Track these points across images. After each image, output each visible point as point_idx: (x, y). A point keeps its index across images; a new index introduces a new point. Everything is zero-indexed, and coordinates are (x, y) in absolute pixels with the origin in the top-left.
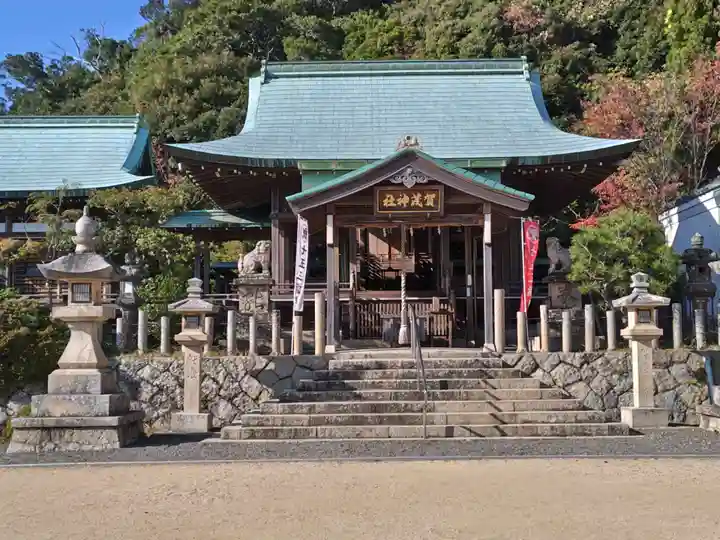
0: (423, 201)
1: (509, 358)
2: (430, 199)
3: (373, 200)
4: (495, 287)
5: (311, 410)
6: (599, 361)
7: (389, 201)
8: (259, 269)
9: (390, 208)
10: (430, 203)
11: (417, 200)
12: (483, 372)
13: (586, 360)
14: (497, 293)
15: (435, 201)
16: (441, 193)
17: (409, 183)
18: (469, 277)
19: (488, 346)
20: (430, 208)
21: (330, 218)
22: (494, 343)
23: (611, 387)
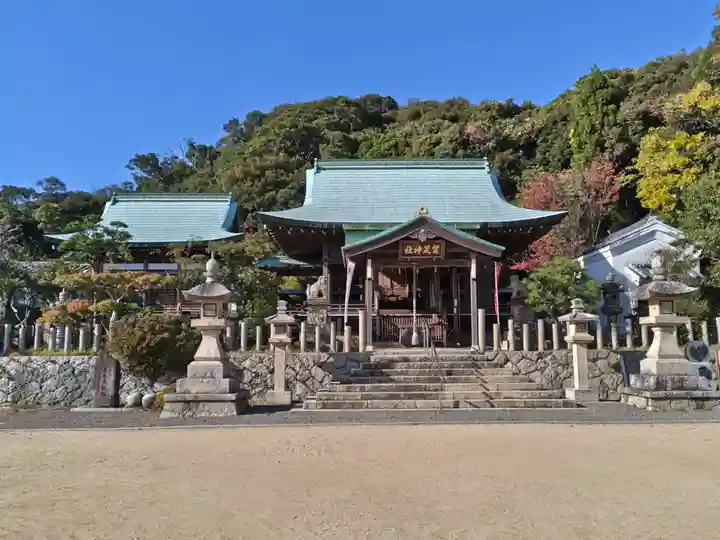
0: (431, 250)
1: (489, 355)
2: (436, 249)
3: (398, 248)
4: (479, 307)
5: (362, 389)
6: (549, 357)
7: (408, 250)
8: (320, 295)
9: (410, 255)
10: (436, 252)
11: (427, 250)
12: (475, 364)
13: (540, 357)
14: (480, 311)
15: (439, 250)
16: (443, 246)
17: (423, 239)
18: (456, 301)
19: (474, 347)
20: (435, 255)
21: (369, 261)
22: (478, 344)
23: (557, 374)
